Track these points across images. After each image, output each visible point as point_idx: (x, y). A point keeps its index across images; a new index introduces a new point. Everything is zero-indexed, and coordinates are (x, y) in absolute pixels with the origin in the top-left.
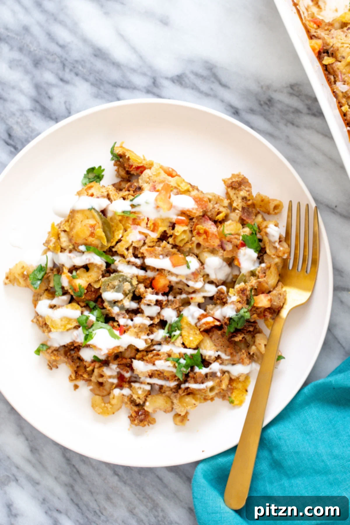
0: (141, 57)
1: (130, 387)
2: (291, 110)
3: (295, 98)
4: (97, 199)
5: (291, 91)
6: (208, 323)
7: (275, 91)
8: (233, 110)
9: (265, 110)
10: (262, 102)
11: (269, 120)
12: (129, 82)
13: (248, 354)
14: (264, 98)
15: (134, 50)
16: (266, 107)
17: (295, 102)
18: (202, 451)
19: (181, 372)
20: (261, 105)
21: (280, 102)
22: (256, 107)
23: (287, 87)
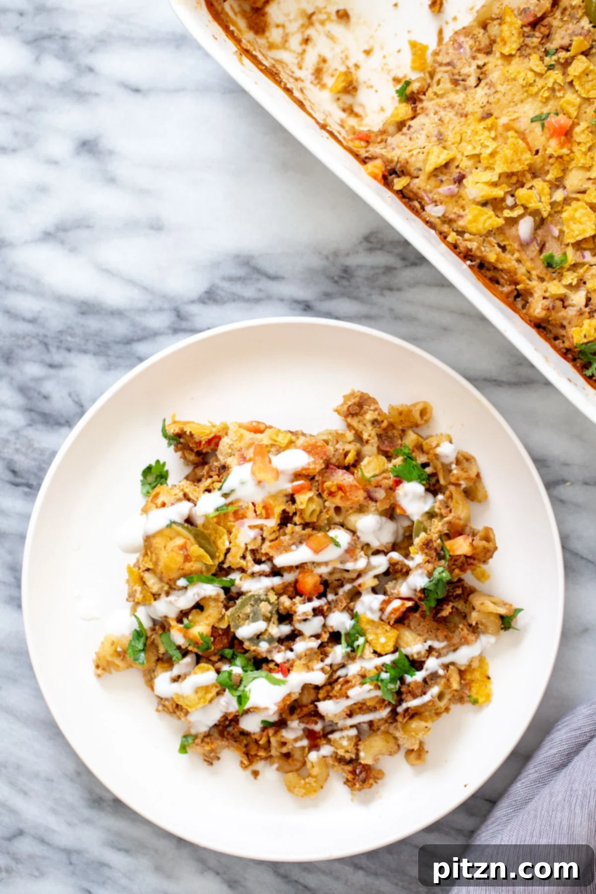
0: (145, 289)
1: (329, 742)
2: (380, 271)
3: (379, 253)
4: (173, 507)
5: (369, 245)
6: (395, 610)
7: (348, 255)
8: (302, 306)
9: (345, 287)
10: (336, 278)
11: (357, 298)
12: (144, 329)
13: (468, 627)
14: (336, 272)
15: (131, 282)
16: (345, 283)
17: (381, 259)
18: (463, 787)
19: (389, 692)
20: (336, 282)
21: (360, 266)
22: (330, 287)
23: (361, 243)
